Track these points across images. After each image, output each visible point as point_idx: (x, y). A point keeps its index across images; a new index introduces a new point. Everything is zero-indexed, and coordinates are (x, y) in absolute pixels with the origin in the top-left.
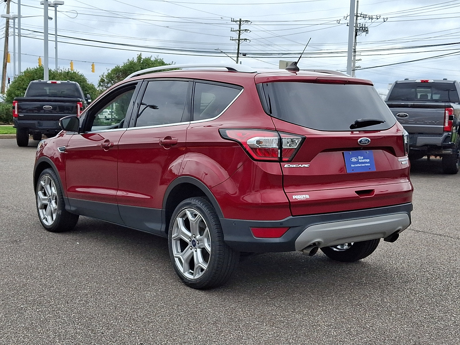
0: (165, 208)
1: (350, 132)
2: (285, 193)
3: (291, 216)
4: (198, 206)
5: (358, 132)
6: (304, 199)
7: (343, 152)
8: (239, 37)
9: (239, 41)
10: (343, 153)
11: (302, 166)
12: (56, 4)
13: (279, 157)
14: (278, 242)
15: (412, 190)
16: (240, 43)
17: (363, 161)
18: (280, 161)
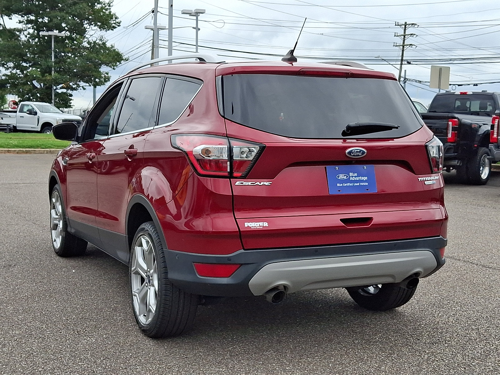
0: (127, 234)
2: (235, 219)
3: (243, 250)
4: (149, 233)
5: (355, 141)
6: (260, 227)
7: (325, 166)
8: (404, 43)
9: (403, 46)
10: (325, 168)
11: (260, 183)
12: (197, 13)
13: (229, 172)
14: (226, 283)
15: (446, 218)
16: (405, 49)
17: (357, 179)
18: (231, 176)
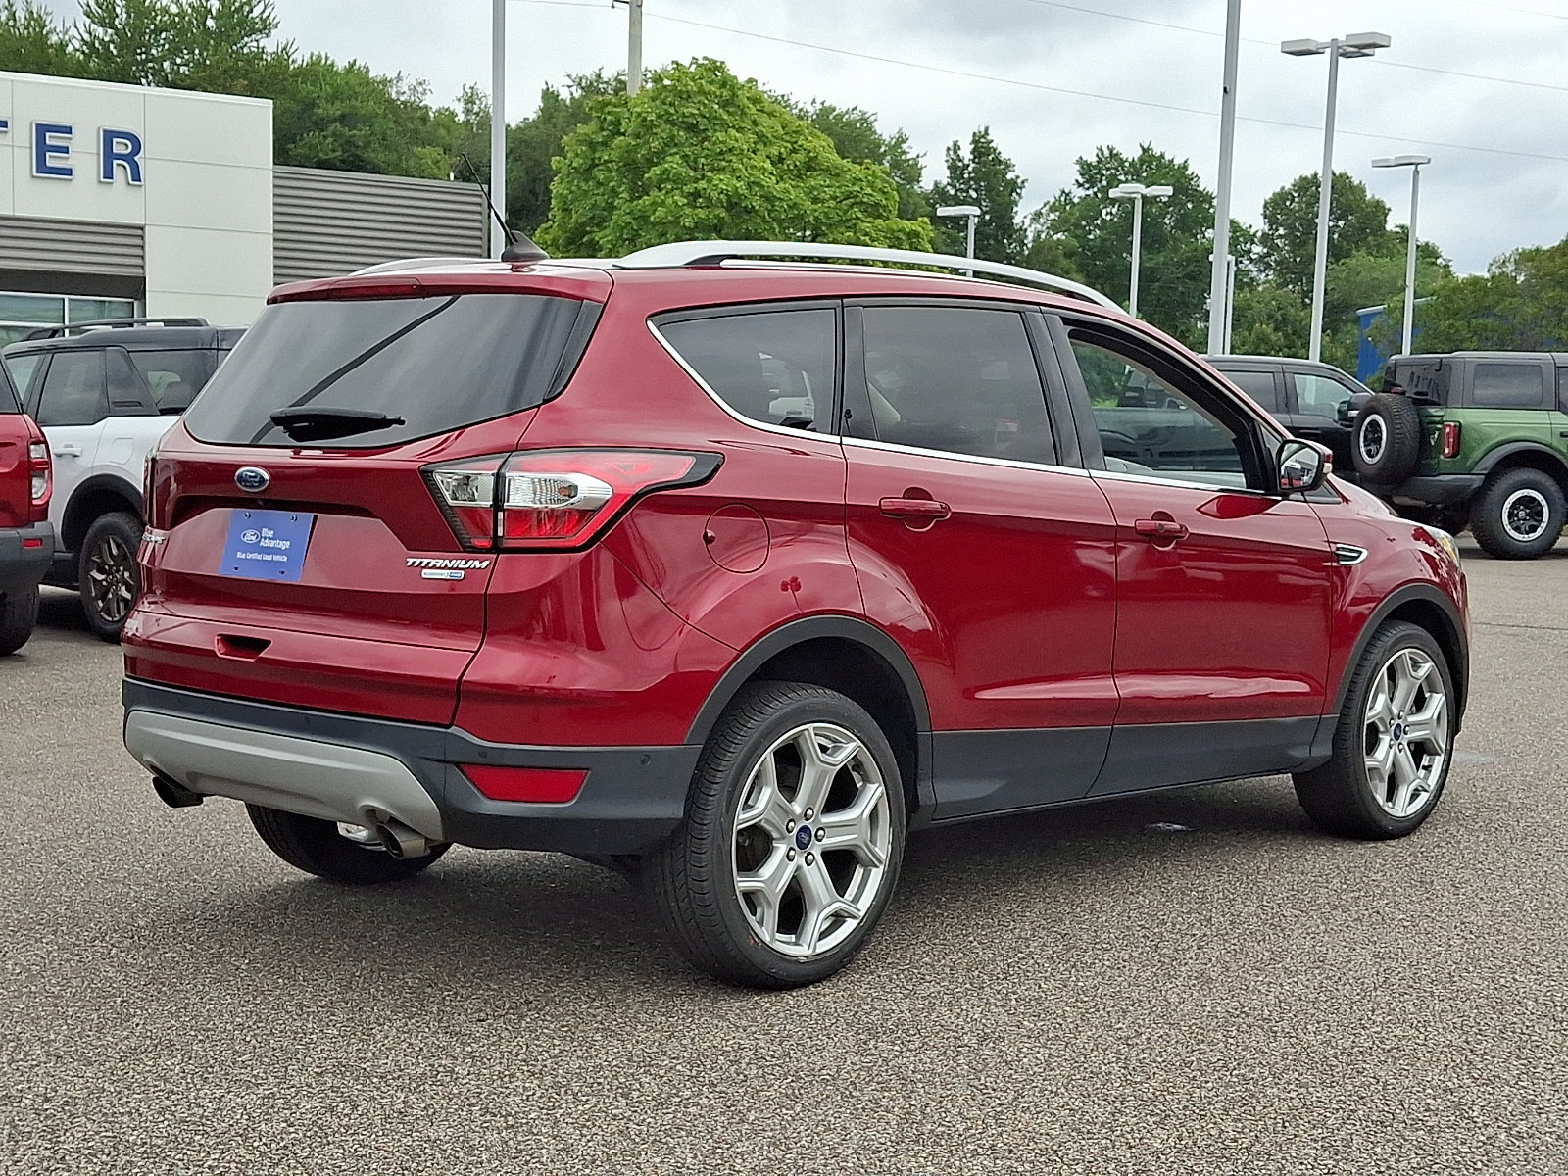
1: (290, 452)
17: (272, 544)
